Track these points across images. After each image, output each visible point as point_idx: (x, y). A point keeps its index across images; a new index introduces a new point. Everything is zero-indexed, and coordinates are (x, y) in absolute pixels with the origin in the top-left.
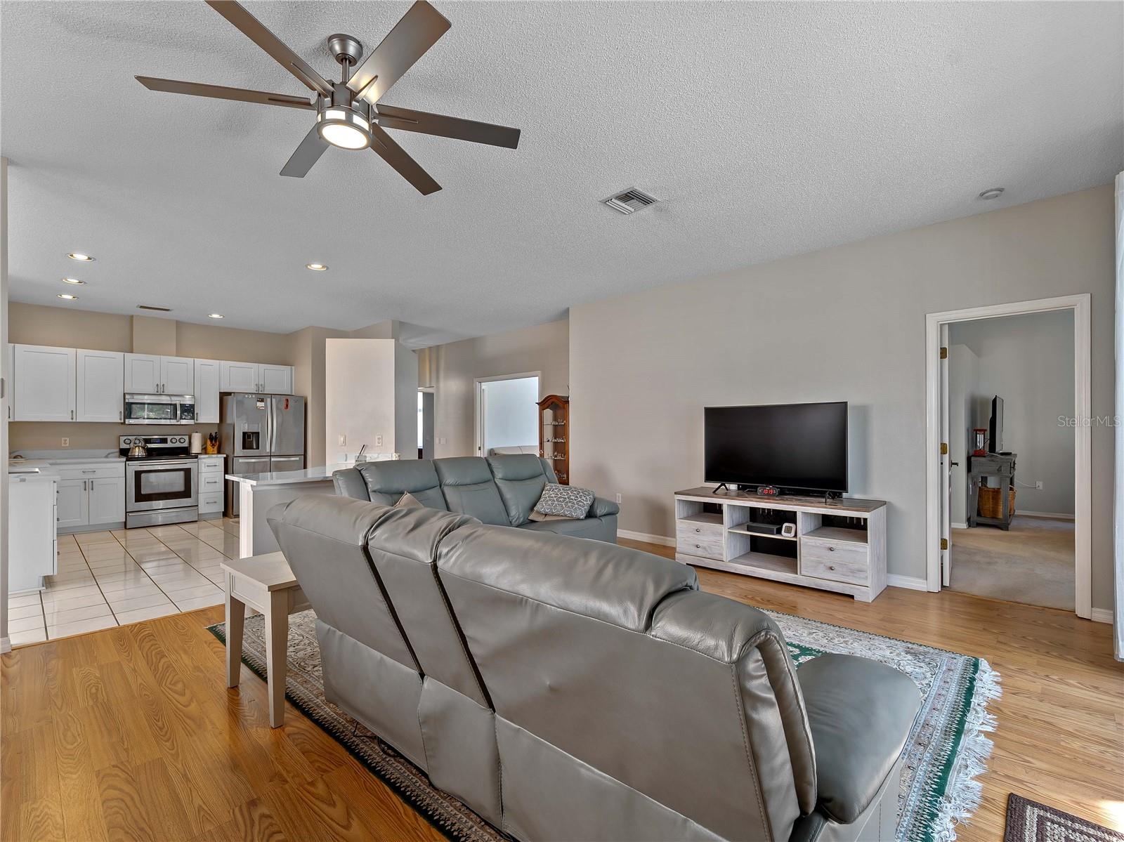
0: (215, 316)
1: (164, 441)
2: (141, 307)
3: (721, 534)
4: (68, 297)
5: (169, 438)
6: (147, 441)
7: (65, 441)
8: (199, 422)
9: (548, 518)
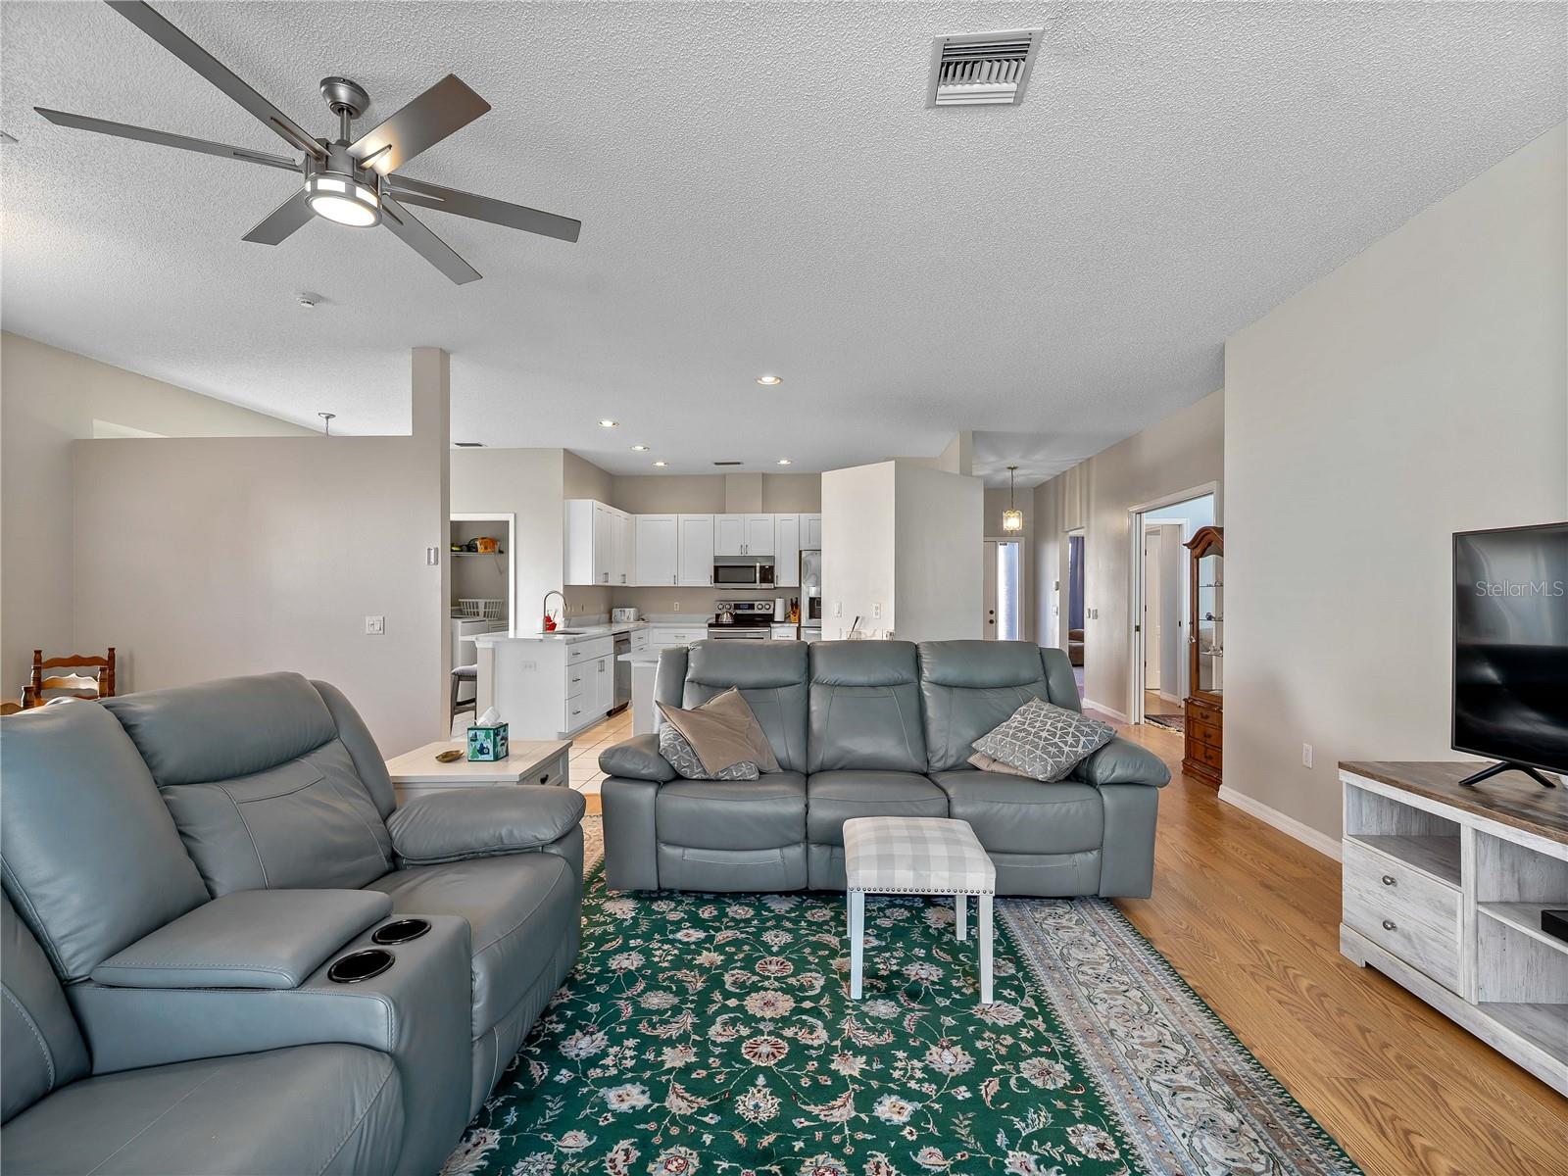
0: (784, 462)
1: (751, 607)
2: (716, 464)
3: (1452, 914)
4: (660, 464)
5: (756, 603)
6: (737, 607)
7: (677, 606)
8: (778, 586)
9: (996, 767)
